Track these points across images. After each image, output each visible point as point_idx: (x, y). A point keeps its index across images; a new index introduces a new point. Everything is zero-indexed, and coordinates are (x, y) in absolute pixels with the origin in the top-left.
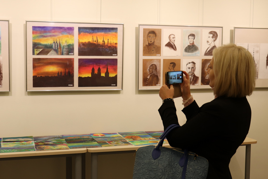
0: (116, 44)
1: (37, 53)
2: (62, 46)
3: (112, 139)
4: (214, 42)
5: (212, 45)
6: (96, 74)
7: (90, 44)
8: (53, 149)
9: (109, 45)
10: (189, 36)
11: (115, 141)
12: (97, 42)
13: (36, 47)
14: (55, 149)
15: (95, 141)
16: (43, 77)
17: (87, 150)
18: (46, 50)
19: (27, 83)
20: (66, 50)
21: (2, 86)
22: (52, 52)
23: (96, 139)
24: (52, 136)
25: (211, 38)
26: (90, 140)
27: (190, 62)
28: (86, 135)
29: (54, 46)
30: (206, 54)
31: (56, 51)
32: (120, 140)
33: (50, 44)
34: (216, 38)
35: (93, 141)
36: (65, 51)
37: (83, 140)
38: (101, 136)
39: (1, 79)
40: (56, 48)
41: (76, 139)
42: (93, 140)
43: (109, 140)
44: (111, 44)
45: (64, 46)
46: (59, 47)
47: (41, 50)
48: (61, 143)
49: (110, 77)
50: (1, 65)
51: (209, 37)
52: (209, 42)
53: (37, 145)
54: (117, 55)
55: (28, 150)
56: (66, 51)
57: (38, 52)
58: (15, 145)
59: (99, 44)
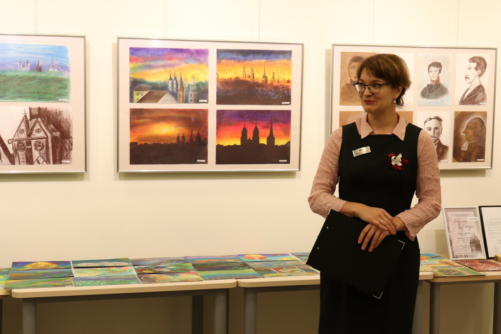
0: (289, 81)
1: (138, 99)
2: (185, 86)
3: (281, 265)
4: (479, 78)
5: (476, 84)
6: (250, 139)
7: (238, 82)
8: (173, 280)
9: (276, 84)
10: (430, 66)
11: (288, 267)
12: (252, 77)
13: (137, 87)
14: (176, 280)
15: (250, 267)
16: (150, 144)
17: (237, 282)
18: (156, 93)
19: (118, 157)
20: (193, 93)
21: (71, 161)
22: (167, 97)
23: (251, 264)
24: (166, 258)
25: (473, 70)
26: (240, 265)
27: (432, 117)
28: (230, 257)
29: (170, 85)
30: (463, 102)
31: (175, 95)
32: (297, 265)
33: (162, 81)
34: (484, 69)
35: (245, 266)
36: (191, 94)
37: (225, 265)
38: (260, 258)
39: (70, 148)
40: (175, 90)
41: (212, 264)
42: (244, 265)
43: (276, 265)
44: (279, 82)
45: (189, 86)
46: (181, 87)
47: (145, 93)
48: (185, 270)
49: (276, 145)
50: (70, 121)
51: (469, 69)
52: (469, 79)
53: (140, 273)
54: (290, 104)
55: (126, 282)
56: (193, 96)
57: (140, 97)
58: (99, 274)
59: (256, 81)
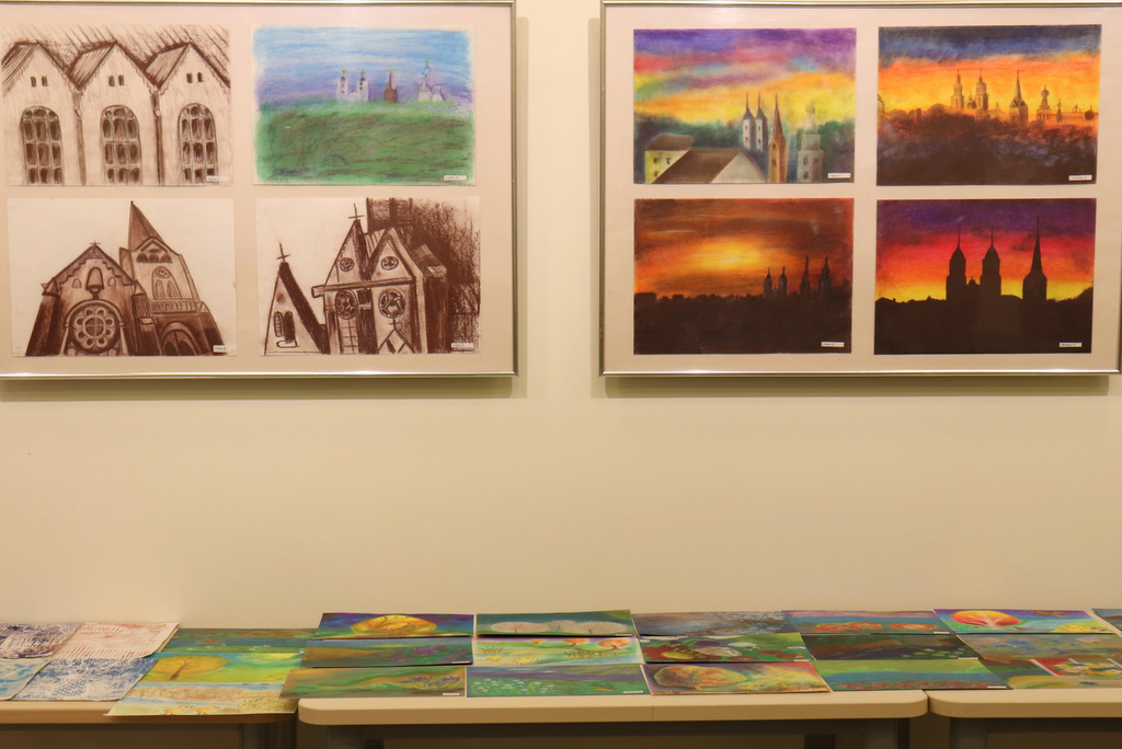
0: (1090, 115)
1: (656, 173)
2: (789, 133)
3: (1061, 648)
6: (972, 282)
7: (938, 120)
8: (742, 686)
9: (1051, 123)
11: (1083, 656)
12: (980, 106)
13: (654, 139)
14: (750, 686)
15: (970, 653)
16: (689, 298)
17: (929, 700)
18: (707, 155)
19: (602, 334)
20: (811, 155)
21: (477, 345)
22: (738, 166)
23: (972, 643)
24: (731, 614)
26: (939, 644)
28: (912, 616)
29: (746, 134)
31: (758, 159)
32: (1110, 650)
33: (724, 122)
35: (955, 649)
36: (806, 157)
37: (897, 642)
38: (1001, 624)
39: (473, 309)
40: (759, 147)
41: (861, 639)
42: (954, 645)
43: (1046, 649)
44: (1060, 116)
45: (800, 133)
46: (776, 138)
47: (676, 156)
48: (781, 655)
49: (1052, 301)
50: (474, 235)
53: (655, 659)
54: (1093, 181)
55: (611, 687)
56: (810, 163)
57: (663, 167)
58: (541, 658)
59: (993, 116)
